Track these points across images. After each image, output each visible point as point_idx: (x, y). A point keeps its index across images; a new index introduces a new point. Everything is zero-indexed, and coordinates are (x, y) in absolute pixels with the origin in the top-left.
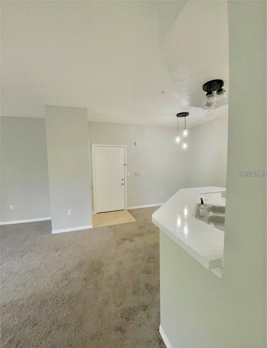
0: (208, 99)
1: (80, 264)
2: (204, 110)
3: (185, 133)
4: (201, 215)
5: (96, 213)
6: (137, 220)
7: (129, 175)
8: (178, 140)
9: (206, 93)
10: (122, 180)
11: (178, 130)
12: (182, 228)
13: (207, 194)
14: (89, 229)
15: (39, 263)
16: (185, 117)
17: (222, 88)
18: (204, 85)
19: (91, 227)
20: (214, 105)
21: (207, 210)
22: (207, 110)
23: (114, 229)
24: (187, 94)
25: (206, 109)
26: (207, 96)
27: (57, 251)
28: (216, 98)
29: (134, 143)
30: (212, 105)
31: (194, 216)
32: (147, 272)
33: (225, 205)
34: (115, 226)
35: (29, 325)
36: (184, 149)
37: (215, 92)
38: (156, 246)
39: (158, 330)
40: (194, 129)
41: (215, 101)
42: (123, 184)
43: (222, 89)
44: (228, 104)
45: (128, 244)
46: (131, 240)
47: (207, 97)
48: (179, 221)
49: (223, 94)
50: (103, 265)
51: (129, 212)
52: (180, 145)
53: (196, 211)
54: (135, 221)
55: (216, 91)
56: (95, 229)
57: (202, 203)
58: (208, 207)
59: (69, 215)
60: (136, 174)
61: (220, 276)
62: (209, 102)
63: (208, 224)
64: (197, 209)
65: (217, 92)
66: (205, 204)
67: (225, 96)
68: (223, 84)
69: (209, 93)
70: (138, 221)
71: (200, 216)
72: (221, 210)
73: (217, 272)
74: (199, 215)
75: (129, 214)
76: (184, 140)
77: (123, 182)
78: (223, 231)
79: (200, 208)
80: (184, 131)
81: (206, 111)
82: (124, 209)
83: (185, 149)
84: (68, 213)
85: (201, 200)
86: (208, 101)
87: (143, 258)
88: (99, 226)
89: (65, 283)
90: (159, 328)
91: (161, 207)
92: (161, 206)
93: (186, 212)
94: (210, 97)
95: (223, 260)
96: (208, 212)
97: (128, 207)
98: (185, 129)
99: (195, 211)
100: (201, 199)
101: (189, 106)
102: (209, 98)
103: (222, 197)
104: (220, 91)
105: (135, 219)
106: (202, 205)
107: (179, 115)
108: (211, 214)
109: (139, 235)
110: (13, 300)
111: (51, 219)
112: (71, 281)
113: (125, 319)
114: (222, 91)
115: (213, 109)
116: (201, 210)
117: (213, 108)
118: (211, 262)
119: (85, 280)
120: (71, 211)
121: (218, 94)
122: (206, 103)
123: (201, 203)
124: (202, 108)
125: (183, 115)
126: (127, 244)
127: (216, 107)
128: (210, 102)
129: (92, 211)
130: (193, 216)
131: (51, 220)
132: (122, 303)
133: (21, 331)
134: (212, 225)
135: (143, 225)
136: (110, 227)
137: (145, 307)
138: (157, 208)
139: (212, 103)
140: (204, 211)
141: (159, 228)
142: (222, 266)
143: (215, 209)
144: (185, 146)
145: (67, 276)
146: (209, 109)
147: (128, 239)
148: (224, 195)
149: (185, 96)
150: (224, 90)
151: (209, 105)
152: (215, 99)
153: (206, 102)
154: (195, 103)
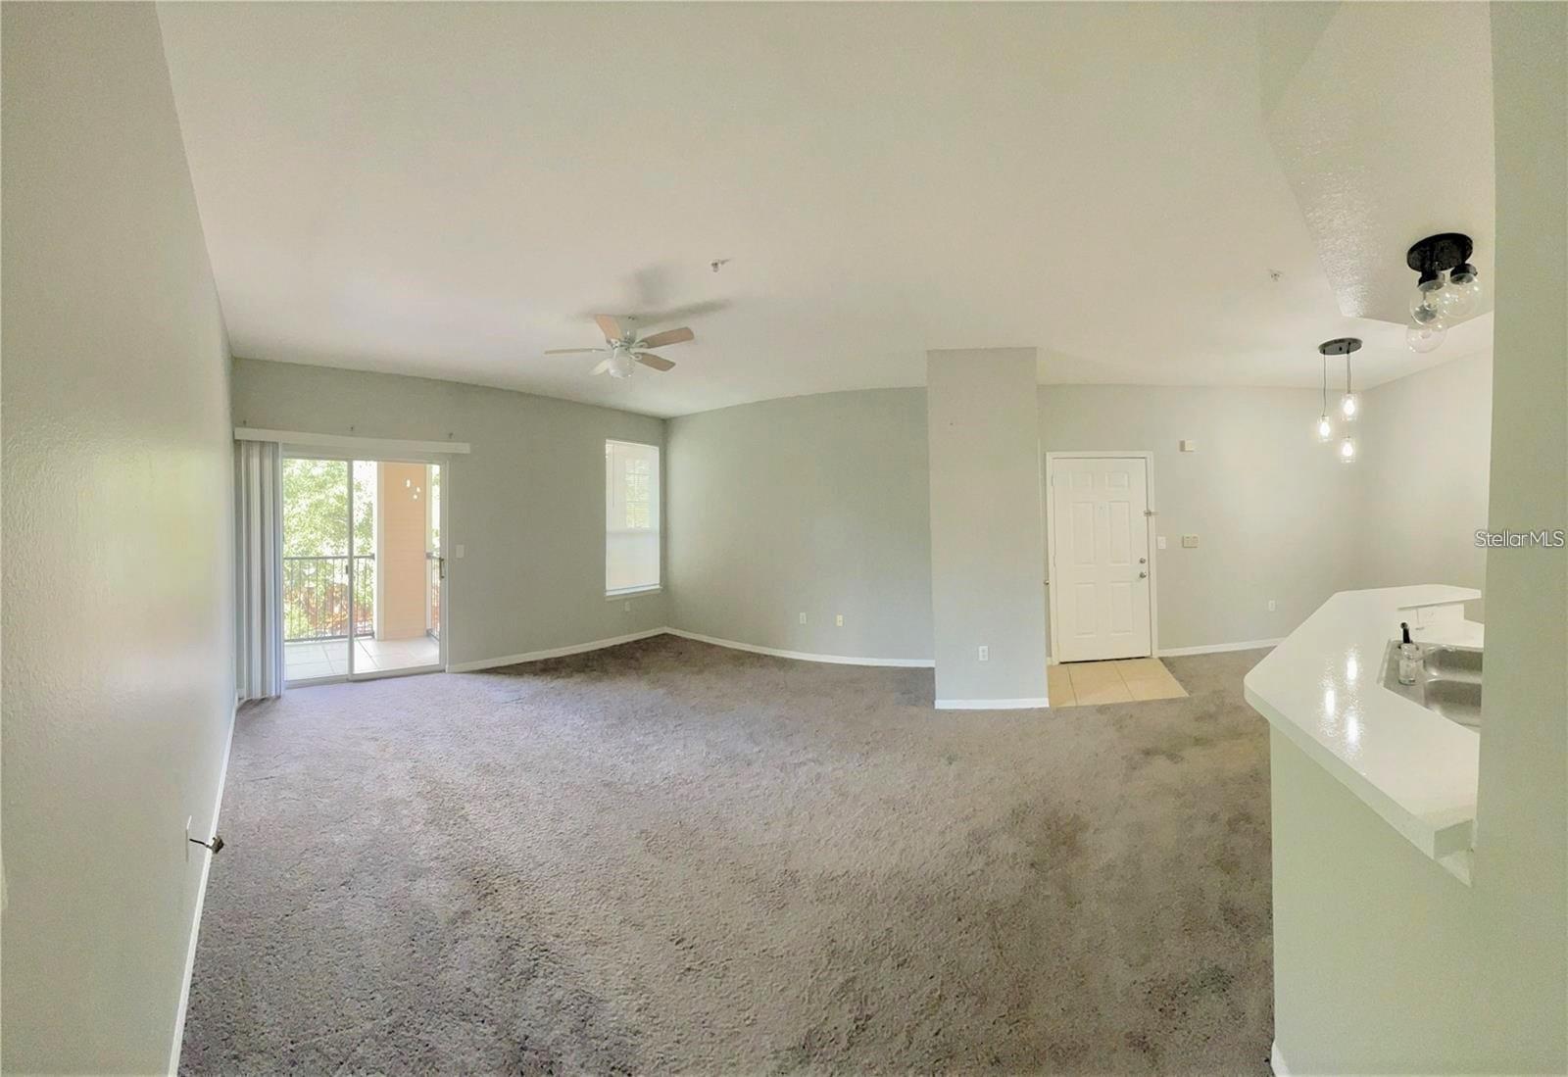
0: (1424, 294)
1: (1018, 816)
2: (1412, 331)
3: (1350, 407)
4: (1402, 679)
5: (1057, 663)
6: (1190, 692)
7: (1163, 545)
8: (1325, 429)
9: (1419, 275)
10: (1142, 562)
11: (1326, 396)
12: (1341, 723)
13: (1420, 610)
14: (1040, 709)
15: (908, 787)
16: (1348, 352)
17: (1467, 262)
18: (1412, 250)
19: (1043, 702)
20: (1443, 315)
21: (1422, 662)
22: (1420, 333)
23: (1116, 715)
24: (1357, 278)
25: (1421, 327)
26: (1422, 285)
27: (950, 760)
28: (1448, 293)
29: (1178, 446)
30: (1437, 315)
31: (1382, 684)
32: (1227, 864)
33: (1482, 646)
34: (1121, 706)
35: (890, 958)
36: (1348, 458)
37: (1447, 273)
38: (1258, 779)
39: (1268, 1060)
40: (1378, 395)
41: (1446, 302)
42: (1142, 576)
43: (1468, 265)
44: (1492, 314)
45: (1161, 769)
46: (1173, 757)
47: (1421, 290)
48: (1330, 699)
49: (1470, 280)
50: (1085, 827)
51: (1164, 667)
52: (1331, 448)
53: (1389, 665)
54: (1184, 694)
55: (1451, 270)
56: (1056, 712)
57: (1407, 639)
58: (1424, 652)
59: (981, 659)
60: (1185, 543)
61: (1465, 877)
62: (1429, 306)
63: (1424, 709)
64: (1391, 660)
65: (1452, 274)
66: (1414, 641)
67: (1476, 289)
68: (1471, 248)
69: (1429, 277)
70: (1193, 695)
71: (1400, 682)
72: (1469, 661)
73: (1458, 866)
74: (1398, 682)
75: (1163, 670)
76: (1344, 430)
77: (1144, 568)
78: (1476, 731)
79: (1401, 655)
80: (1345, 402)
81: (1417, 336)
82: (1148, 654)
83: (1348, 461)
84: (981, 654)
85: (1402, 630)
86: (1426, 304)
87: (1214, 818)
88: (1071, 704)
89: (979, 862)
90: (1271, 1055)
91: (1272, 653)
92: (1275, 647)
93: (1352, 669)
94: (1432, 288)
95: (1475, 826)
96: (1425, 667)
97: (1159, 648)
98: (1349, 392)
99: (1386, 665)
100: (1403, 625)
101: (1361, 316)
102: (1427, 293)
103: (1466, 618)
104: (1462, 272)
105: (1186, 689)
106: (1405, 646)
107: (1325, 348)
108: (1435, 674)
109: (1198, 741)
110: (852, 870)
111: (933, 666)
112: (993, 861)
113: (1157, 1010)
114: (1468, 272)
115: (1440, 330)
116: (1403, 663)
117: (1440, 326)
118: (1440, 835)
119: (1032, 865)
120: (986, 648)
121: (1454, 281)
122: (1417, 309)
123: (1402, 639)
124: (1406, 326)
125: (1341, 349)
126: (1161, 767)
127: (1449, 323)
128: (1432, 306)
129: (1047, 656)
130: (1378, 682)
131: (933, 669)
132: (1146, 959)
133: (870, 967)
134: (1436, 714)
135: (1213, 709)
136: (1102, 709)
137: (1221, 980)
138: (1260, 654)
139: (1436, 311)
140: (1413, 665)
141: (1266, 721)
142: (1473, 845)
143: (1447, 659)
144: (1348, 450)
145: (982, 843)
146: (1428, 327)
147: (1164, 753)
148: (1471, 611)
149: (1350, 285)
150: (1475, 269)
151: (1426, 314)
152: (1448, 295)
153: (1420, 305)
154: (1381, 309)
